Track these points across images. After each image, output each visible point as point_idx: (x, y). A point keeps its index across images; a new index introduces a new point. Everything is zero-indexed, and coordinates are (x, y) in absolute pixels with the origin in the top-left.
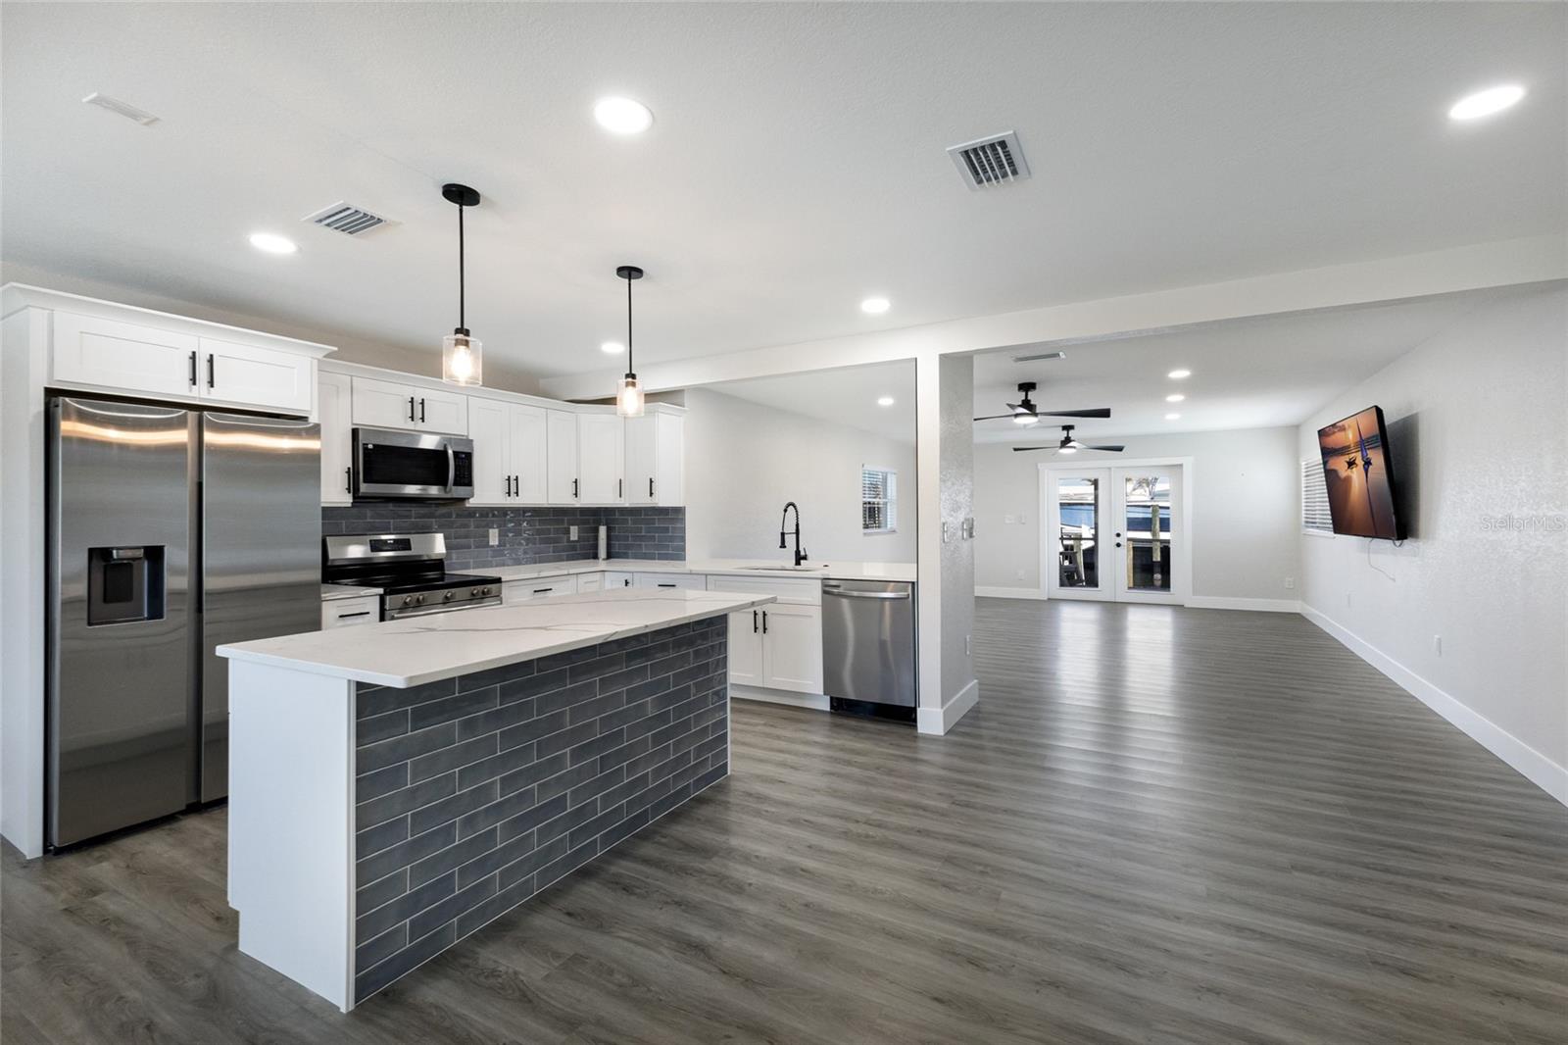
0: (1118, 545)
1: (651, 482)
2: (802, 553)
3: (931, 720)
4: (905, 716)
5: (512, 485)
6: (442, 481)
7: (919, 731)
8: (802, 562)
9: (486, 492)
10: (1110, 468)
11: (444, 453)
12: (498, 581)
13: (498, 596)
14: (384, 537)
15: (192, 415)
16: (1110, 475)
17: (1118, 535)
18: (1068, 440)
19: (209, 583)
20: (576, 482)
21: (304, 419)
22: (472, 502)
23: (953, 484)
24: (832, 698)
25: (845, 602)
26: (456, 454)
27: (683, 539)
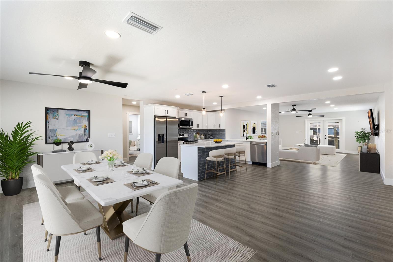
0: (325, 138)
1: (220, 125)
2: (247, 138)
3: (269, 165)
4: (265, 165)
5: (198, 126)
6: (189, 126)
7: (267, 167)
8: (247, 139)
9: (194, 127)
10: (323, 120)
11: (189, 121)
12: (197, 141)
13: (197, 143)
14: (181, 134)
15: (166, 117)
16: (323, 122)
17: (325, 136)
18: (310, 114)
19: (168, 140)
20: (207, 125)
21: (175, 117)
22: (193, 129)
23: (274, 125)
24: (252, 162)
25: (256, 146)
26: (191, 121)
27: (225, 135)
